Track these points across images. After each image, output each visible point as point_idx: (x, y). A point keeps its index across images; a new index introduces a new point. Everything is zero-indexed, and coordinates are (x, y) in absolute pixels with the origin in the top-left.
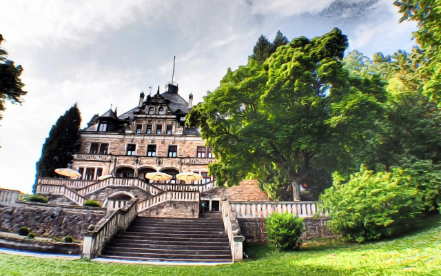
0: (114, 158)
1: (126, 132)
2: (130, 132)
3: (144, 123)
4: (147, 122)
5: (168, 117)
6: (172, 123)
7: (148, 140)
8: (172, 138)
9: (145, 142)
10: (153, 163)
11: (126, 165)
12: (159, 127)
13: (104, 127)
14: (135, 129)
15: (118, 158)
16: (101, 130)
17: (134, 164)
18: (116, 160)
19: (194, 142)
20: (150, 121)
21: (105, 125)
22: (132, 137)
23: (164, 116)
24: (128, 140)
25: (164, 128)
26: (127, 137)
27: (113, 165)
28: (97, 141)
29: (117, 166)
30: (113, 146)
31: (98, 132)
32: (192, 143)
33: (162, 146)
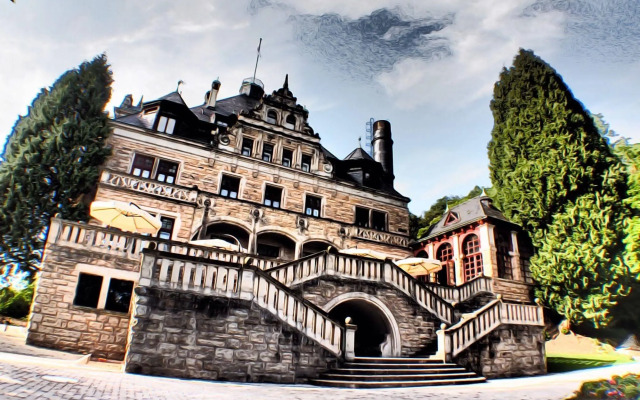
0: (204, 198)
1: (221, 147)
2: (230, 149)
3: (259, 139)
4: (266, 139)
5: (305, 138)
6: (314, 152)
7: (268, 175)
8: (314, 182)
9: (260, 178)
10: (289, 226)
11: (231, 219)
12: (288, 154)
13: (169, 125)
14: (239, 145)
15: (213, 201)
16: (161, 128)
17: (249, 221)
18: (208, 204)
19: (351, 197)
20: (271, 137)
21: (172, 122)
22: (234, 161)
23: (300, 135)
24: (224, 165)
25: (297, 158)
26: (223, 158)
27: (201, 213)
28: (151, 152)
29: (212, 218)
30: (190, 172)
31: (153, 131)
32: (347, 198)
33: (294, 192)
